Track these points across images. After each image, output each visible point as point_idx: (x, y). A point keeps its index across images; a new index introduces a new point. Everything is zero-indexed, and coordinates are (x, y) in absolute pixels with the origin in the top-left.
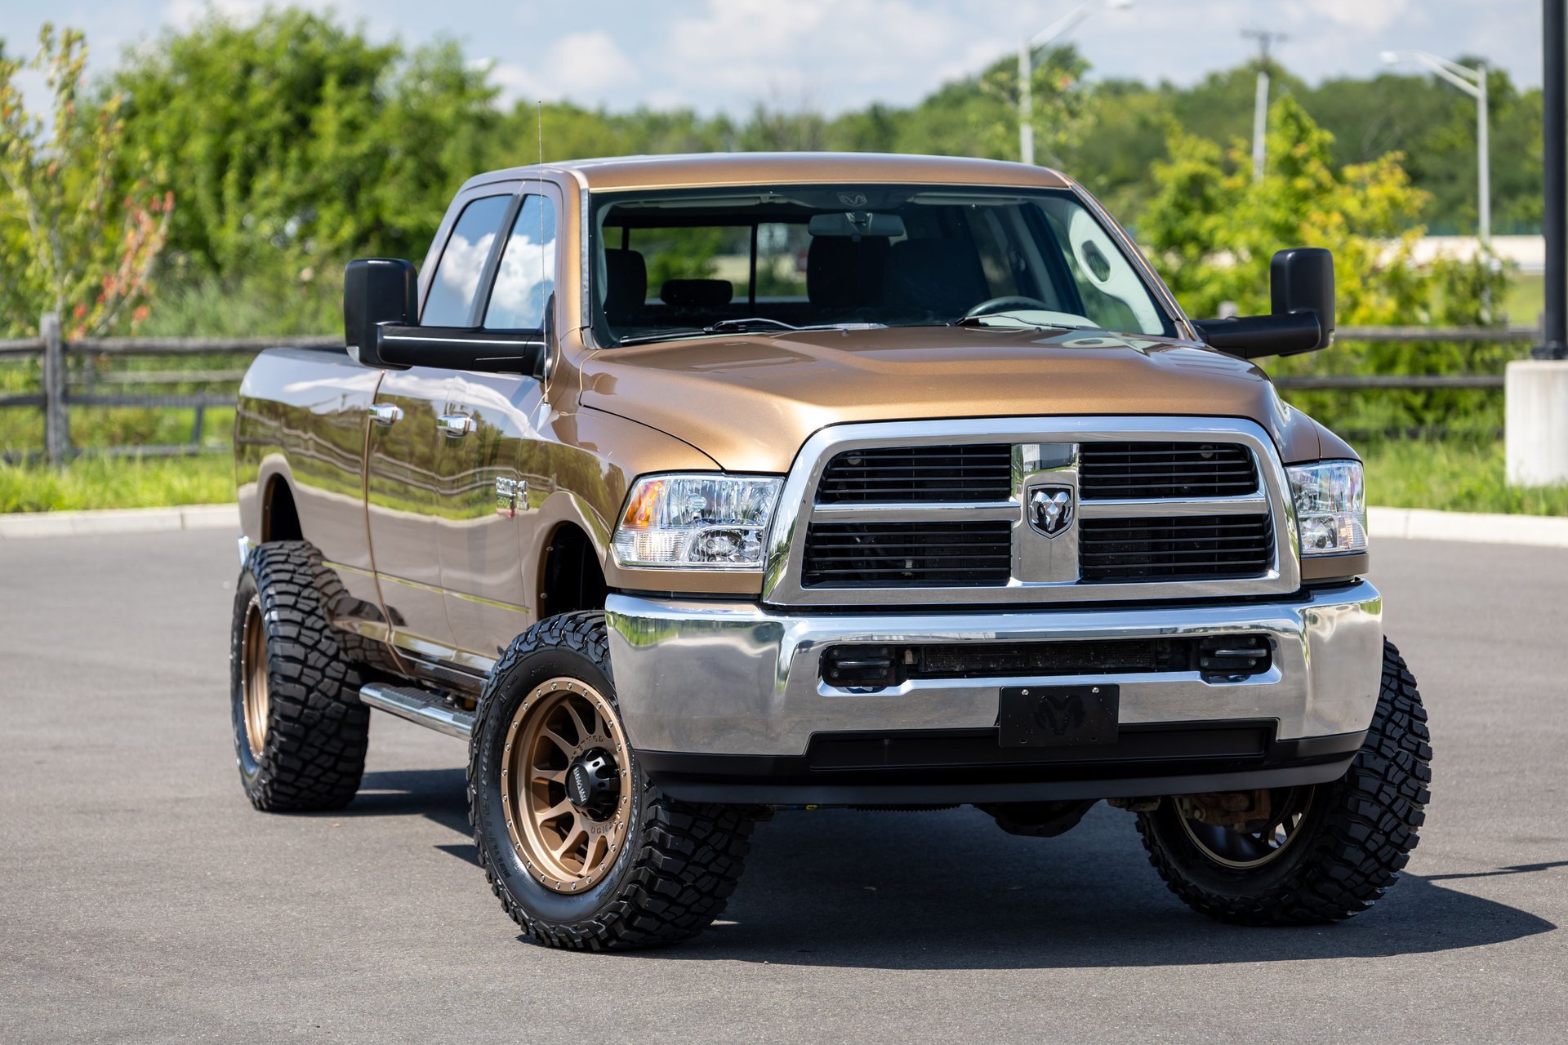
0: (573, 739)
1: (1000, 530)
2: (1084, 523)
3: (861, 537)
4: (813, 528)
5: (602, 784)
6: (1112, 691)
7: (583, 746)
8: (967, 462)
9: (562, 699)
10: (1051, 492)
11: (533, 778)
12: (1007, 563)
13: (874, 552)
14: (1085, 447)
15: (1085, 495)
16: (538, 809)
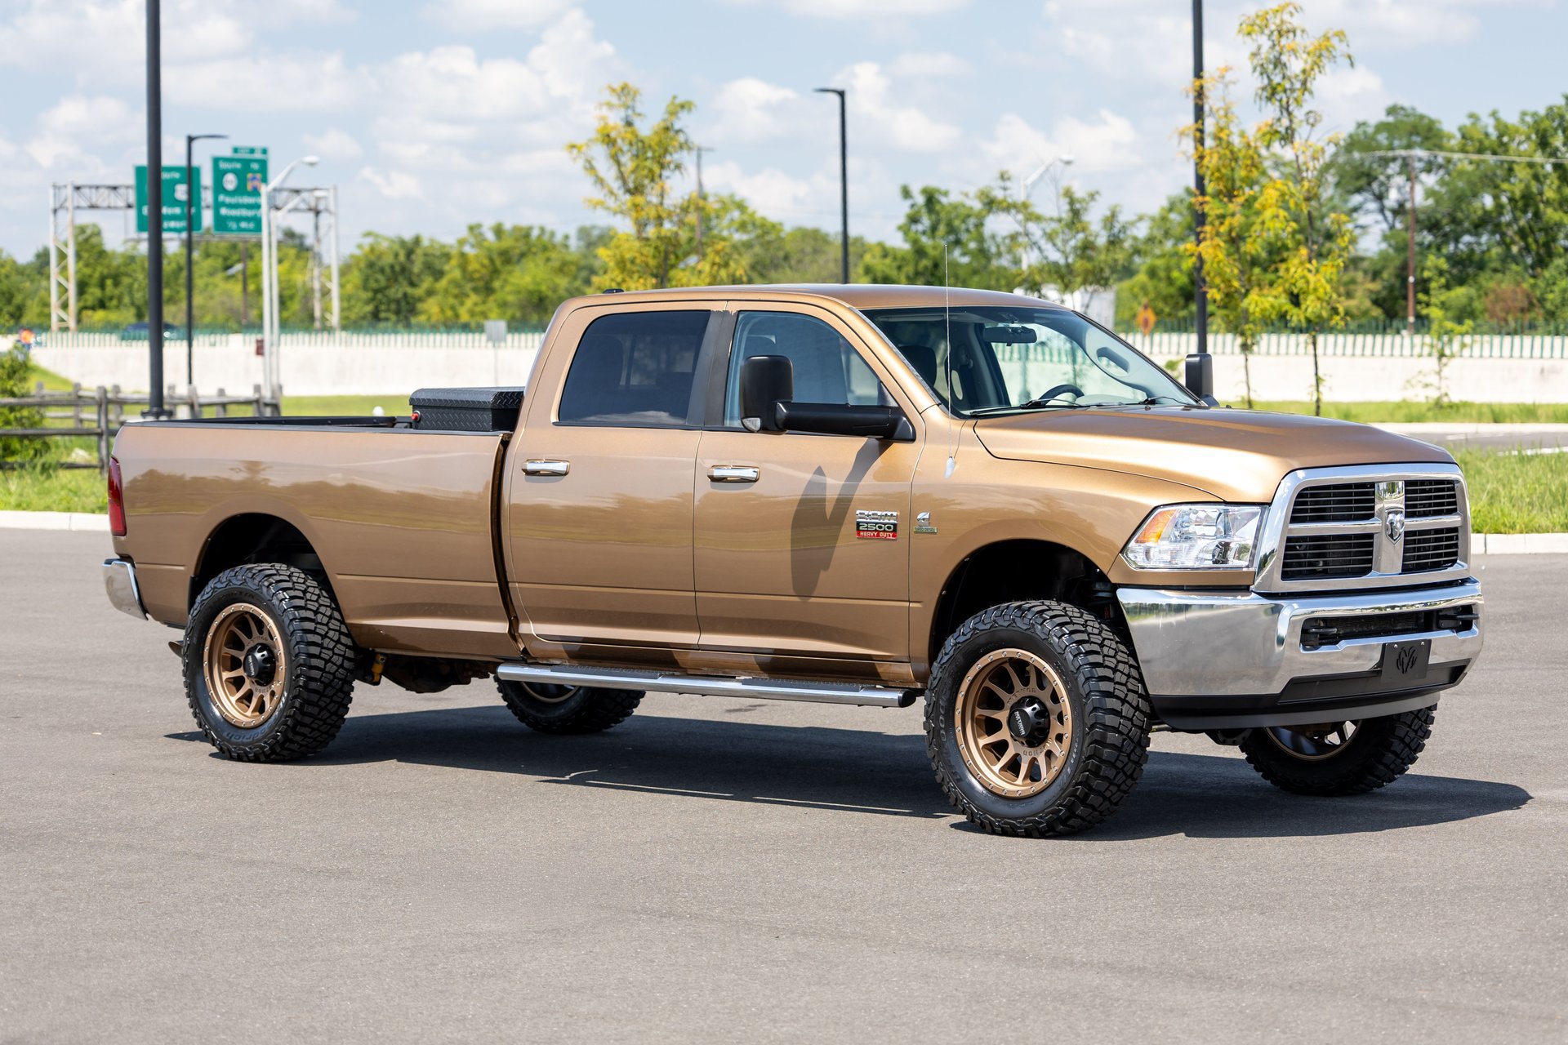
0: (1010, 689)
1: (1367, 540)
2: (1407, 534)
3: (1300, 546)
4: (1289, 539)
5: (1039, 723)
6: (1429, 642)
7: (1017, 694)
8: (1357, 494)
9: (1005, 662)
10: (1396, 513)
11: (976, 715)
12: (1370, 561)
13: (1305, 556)
14: (1408, 483)
15: (1408, 515)
16: (979, 736)
